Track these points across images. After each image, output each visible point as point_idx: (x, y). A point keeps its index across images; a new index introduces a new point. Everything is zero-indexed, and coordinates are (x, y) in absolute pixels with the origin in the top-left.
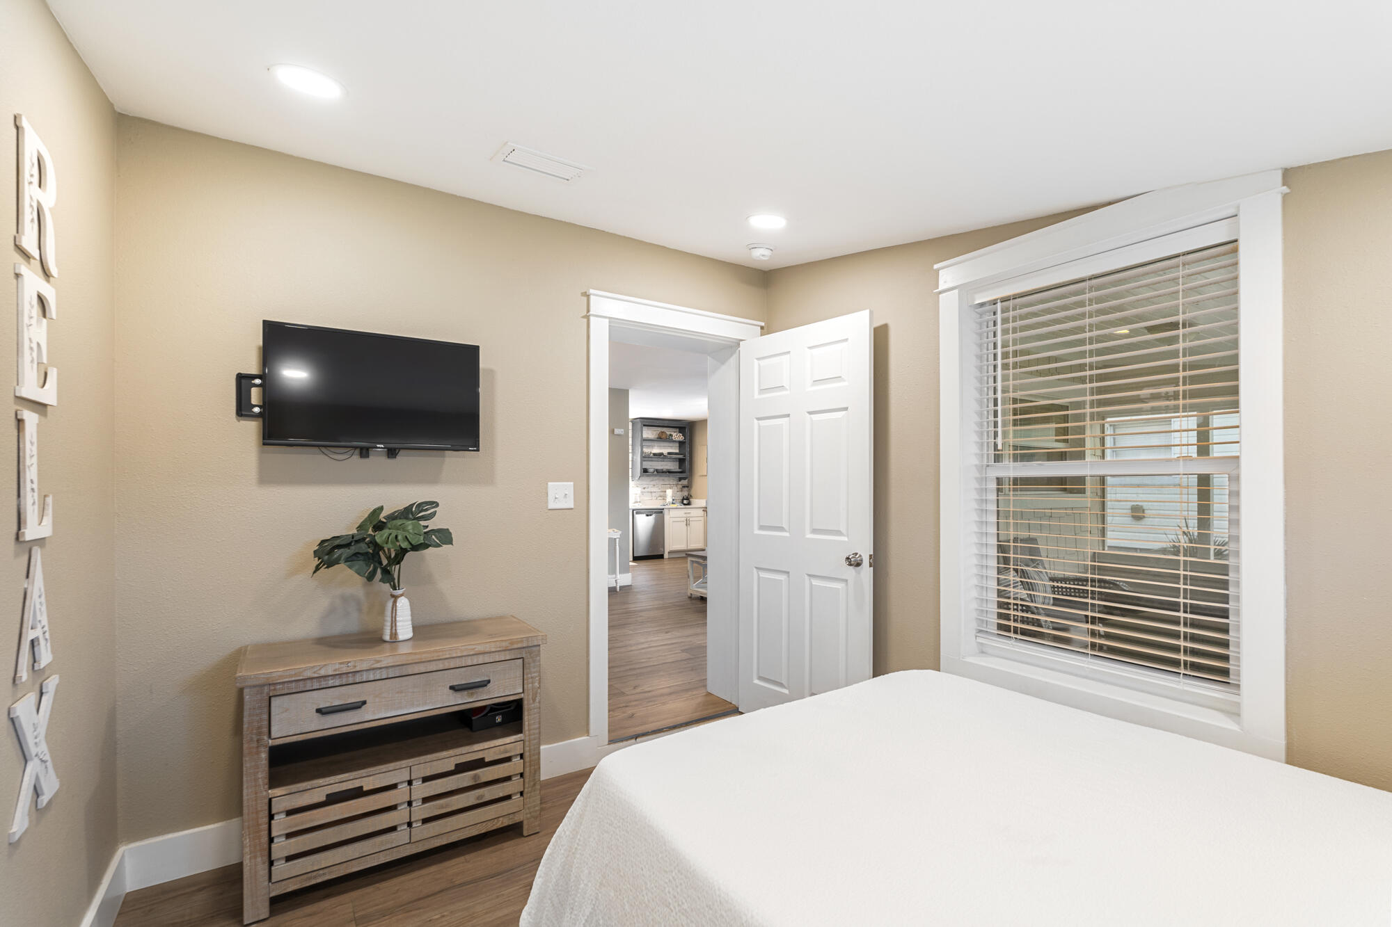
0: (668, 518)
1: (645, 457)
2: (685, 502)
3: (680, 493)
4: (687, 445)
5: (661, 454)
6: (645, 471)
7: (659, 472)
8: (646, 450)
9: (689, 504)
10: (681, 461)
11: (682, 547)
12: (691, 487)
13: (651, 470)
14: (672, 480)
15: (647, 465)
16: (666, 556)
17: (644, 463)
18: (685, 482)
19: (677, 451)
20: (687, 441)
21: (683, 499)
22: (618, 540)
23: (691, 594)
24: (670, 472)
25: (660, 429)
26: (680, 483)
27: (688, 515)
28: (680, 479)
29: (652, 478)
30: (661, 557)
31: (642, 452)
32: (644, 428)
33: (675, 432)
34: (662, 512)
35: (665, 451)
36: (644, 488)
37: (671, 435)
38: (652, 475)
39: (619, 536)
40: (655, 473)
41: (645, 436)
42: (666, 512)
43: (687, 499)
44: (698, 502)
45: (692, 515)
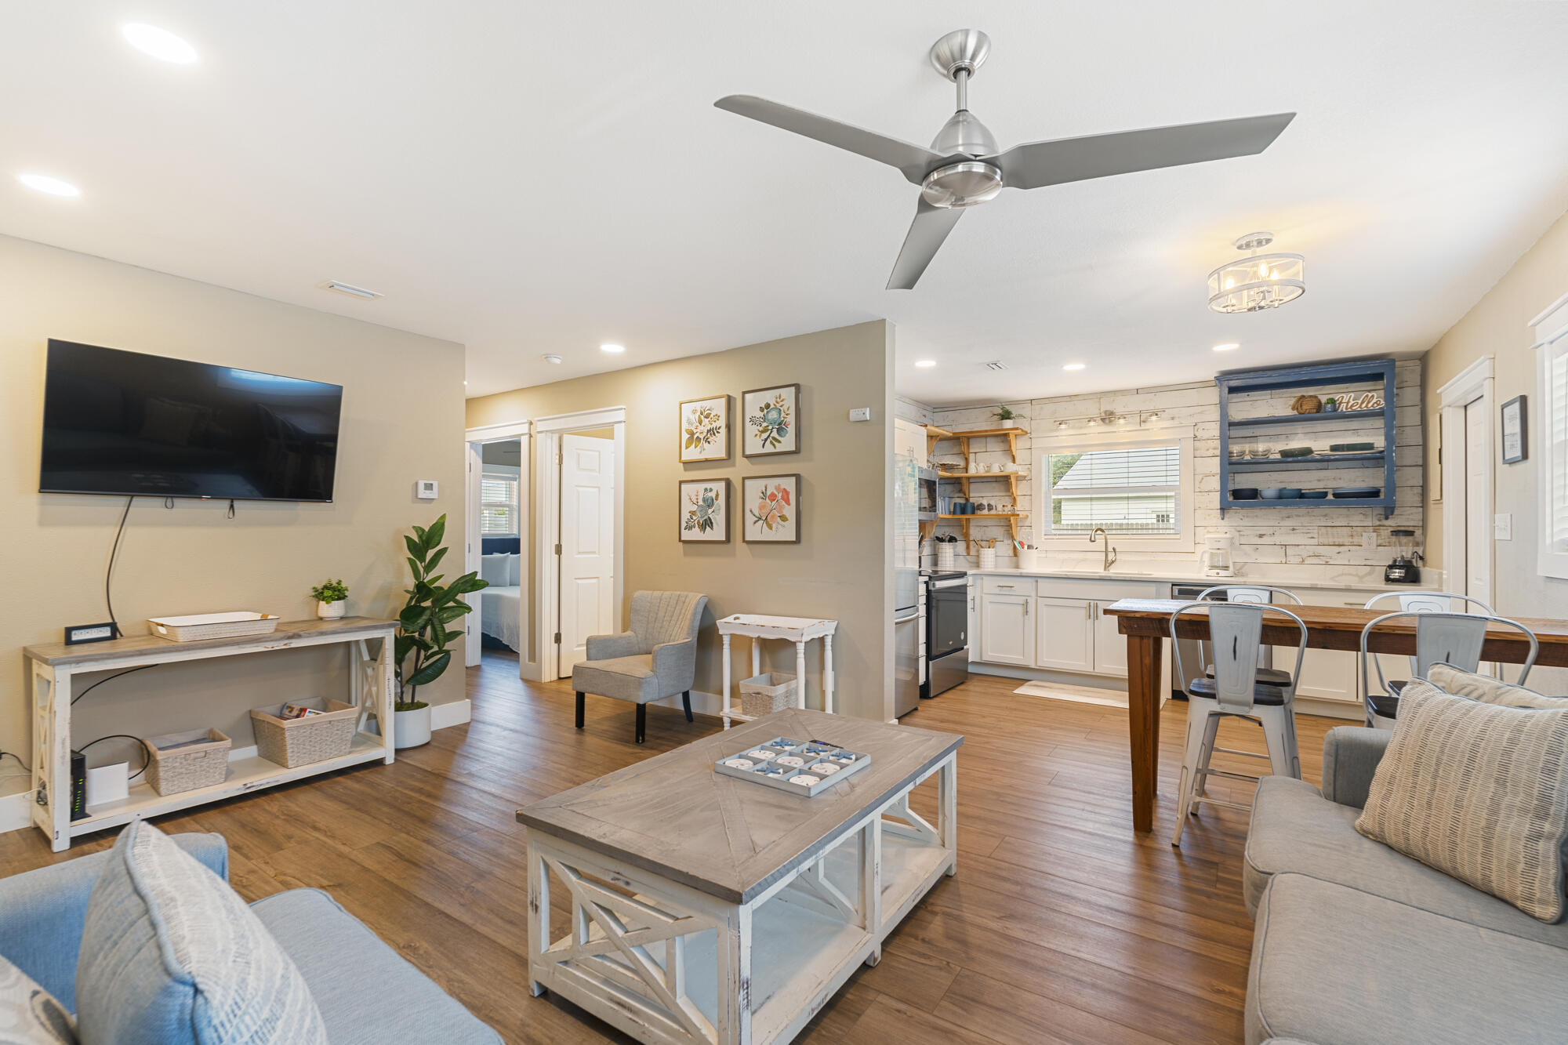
1: (1242, 464)
2: (1401, 575)
3: (1380, 551)
5: (1310, 452)
6: (1242, 495)
8: (1243, 446)
14: (1356, 518)
15: (1251, 481)
21: (1394, 568)
33: (1348, 392)
35: (1322, 444)
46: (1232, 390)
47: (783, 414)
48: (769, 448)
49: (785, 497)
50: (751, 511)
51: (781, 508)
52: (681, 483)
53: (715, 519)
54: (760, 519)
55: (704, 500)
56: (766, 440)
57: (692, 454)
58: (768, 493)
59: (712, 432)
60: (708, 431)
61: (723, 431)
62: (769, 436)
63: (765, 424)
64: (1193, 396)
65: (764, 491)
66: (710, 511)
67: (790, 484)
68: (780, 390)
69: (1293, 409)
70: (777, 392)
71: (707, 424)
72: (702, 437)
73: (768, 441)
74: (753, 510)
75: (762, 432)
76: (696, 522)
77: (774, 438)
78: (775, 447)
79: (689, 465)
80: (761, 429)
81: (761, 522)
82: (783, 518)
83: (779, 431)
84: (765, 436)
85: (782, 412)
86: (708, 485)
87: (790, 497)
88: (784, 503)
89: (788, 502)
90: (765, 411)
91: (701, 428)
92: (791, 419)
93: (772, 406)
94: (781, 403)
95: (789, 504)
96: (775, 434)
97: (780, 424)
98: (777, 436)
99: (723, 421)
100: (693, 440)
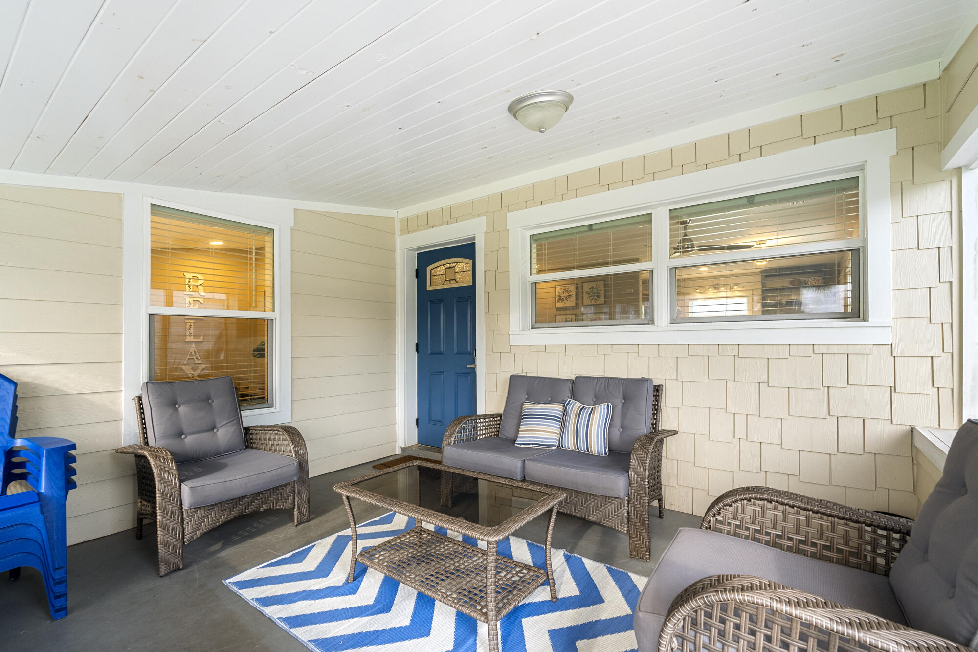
46: (766, 276)
52: (555, 315)
57: (560, 305)
59: (569, 296)
60: (567, 296)
61: (574, 296)
62: (593, 298)
64: (751, 278)
69: (790, 284)
70: (596, 283)
71: (566, 294)
72: (564, 298)
79: (558, 309)
83: (597, 297)
84: (591, 298)
90: (592, 289)
91: (564, 295)
92: (602, 292)
93: (594, 287)
94: (598, 287)
96: (596, 297)
98: (596, 298)
99: (573, 293)
100: (560, 299)
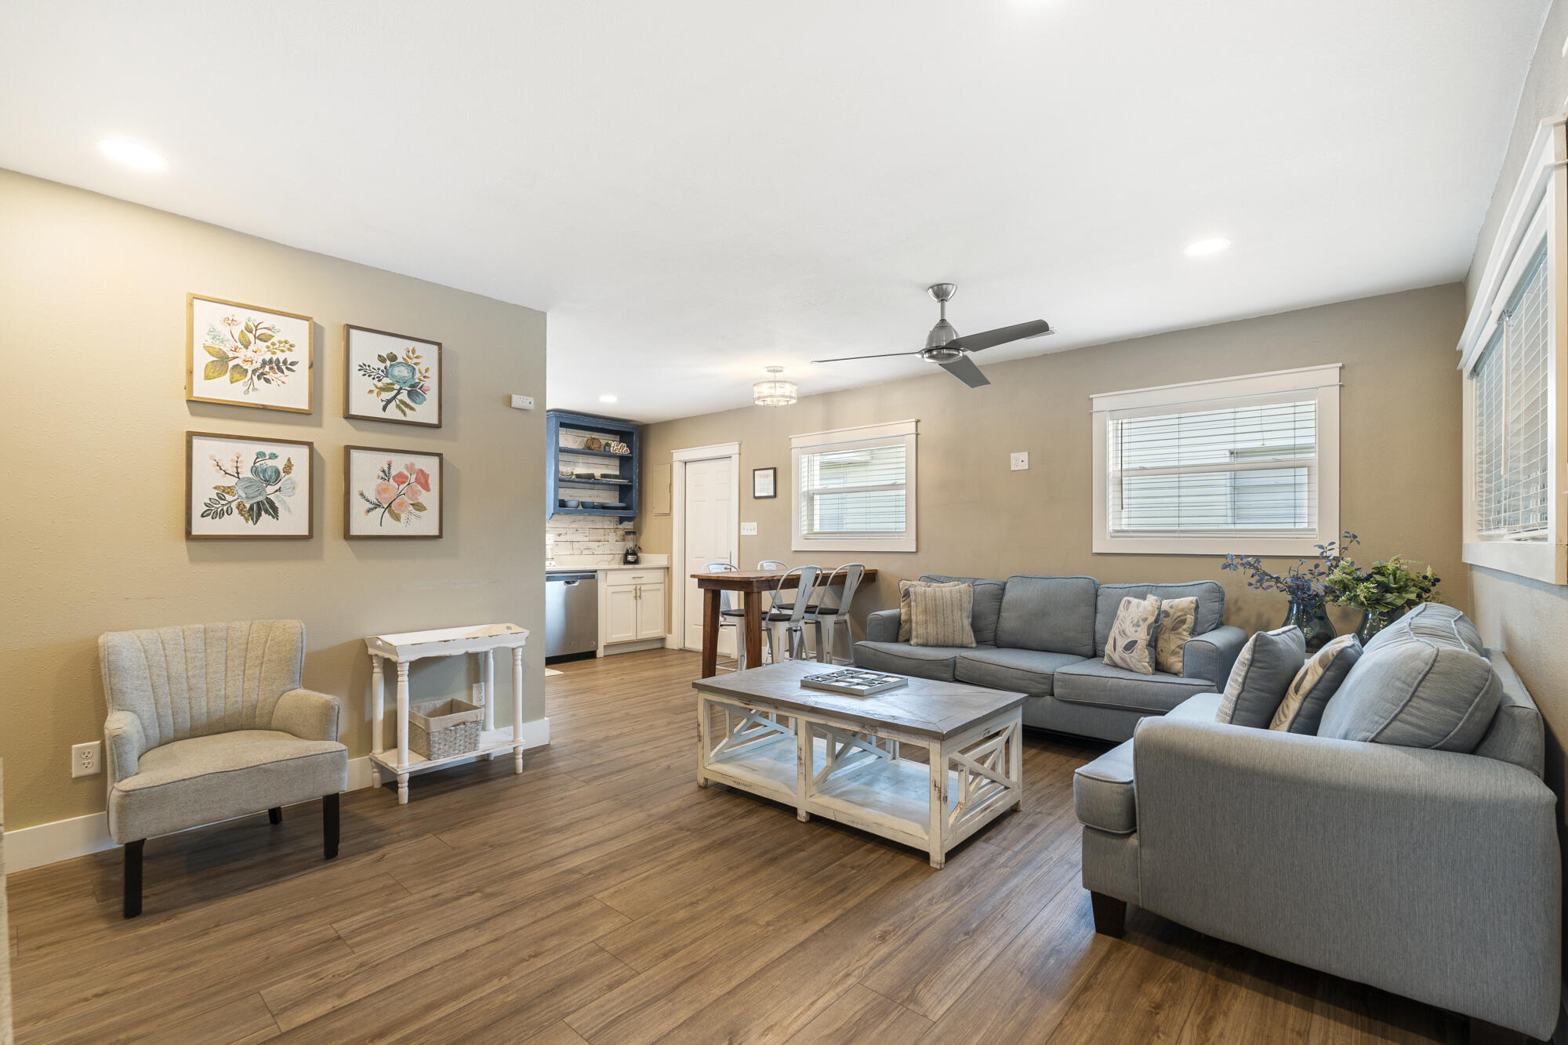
0: (605, 588)
1: (562, 481)
2: (630, 558)
3: (620, 544)
4: (635, 463)
5: (591, 476)
6: (562, 504)
7: (587, 508)
8: (563, 469)
9: (636, 562)
10: (624, 491)
11: (628, 635)
12: (640, 534)
13: (573, 503)
14: (607, 523)
15: (565, 494)
16: (600, 653)
17: (561, 490)
18: (628, 525)
19: (618, 473)
20: (635, 455)
21: (627, 554)
22: (519, 652)
23: (706, 780)
24: (604, 507)
25: (588, 435)
26: (620, 526)
27: (638, 581)
28: (622, 520)
29: (573, 517)
30: (592, 655)
31: (557, 470)
32: (562, 431)
33: (613, 441)
34: (593, 577)
35: (598, 472)
36: (560, 535)
37: (608, 445)
38: (575, 511)
39: (523, 643)
40: (580, 508)
41: (562, 444)
42: (600, 576)
43: (634, 553)
44: (650, 559)
45: (643, 581)
46: (563, 425)
47: (418, 375)
48: (393, 413)
49: (423, 480)
50: (362, 494)
51: (415, 493)
52: (191, 435)
53: (283, 502)
54: (378, 506)
55: (255, 471)
56: (389, 402)
57: (221, 389)
58: (394, 472)
59: (274, 366)
60: (264, 363)
61: (302, 369)
62: (394, 398)
63: (386, 380)
65: (386, 469)
66: (270, 489)
67: (430, 465)
68: (418, 343)
70: (411, 344)
71: (260, 352)
72: (250, 368)
73: (393, 403)
74: (365, 493)
75: (382, 389)
76: (234, 505)
77: (402, 402)
78: (405, 414)
79: (215, 408)
80: (380, 385)
81: (380, 511)
82: (419, 507)
83: (412, 394)
84: (388, 395)
85: (417, 371)
86: (268, 449)
87: (430, 481)
88: (419, 487)
89: (426, 487)
90: (388, 363)
91: (243, 353)
92: (431, 384)
93: (400, 360)
94: (415, 361)
95: (428, 489)
96: (404, 396)
97: (412, 386)
98: (408, 401)
99: (301, 355)
100: (221, 363)
